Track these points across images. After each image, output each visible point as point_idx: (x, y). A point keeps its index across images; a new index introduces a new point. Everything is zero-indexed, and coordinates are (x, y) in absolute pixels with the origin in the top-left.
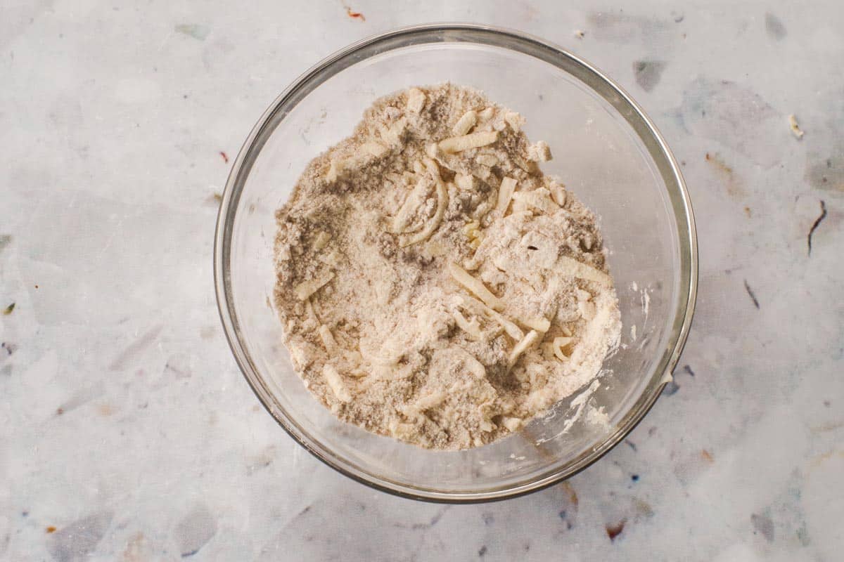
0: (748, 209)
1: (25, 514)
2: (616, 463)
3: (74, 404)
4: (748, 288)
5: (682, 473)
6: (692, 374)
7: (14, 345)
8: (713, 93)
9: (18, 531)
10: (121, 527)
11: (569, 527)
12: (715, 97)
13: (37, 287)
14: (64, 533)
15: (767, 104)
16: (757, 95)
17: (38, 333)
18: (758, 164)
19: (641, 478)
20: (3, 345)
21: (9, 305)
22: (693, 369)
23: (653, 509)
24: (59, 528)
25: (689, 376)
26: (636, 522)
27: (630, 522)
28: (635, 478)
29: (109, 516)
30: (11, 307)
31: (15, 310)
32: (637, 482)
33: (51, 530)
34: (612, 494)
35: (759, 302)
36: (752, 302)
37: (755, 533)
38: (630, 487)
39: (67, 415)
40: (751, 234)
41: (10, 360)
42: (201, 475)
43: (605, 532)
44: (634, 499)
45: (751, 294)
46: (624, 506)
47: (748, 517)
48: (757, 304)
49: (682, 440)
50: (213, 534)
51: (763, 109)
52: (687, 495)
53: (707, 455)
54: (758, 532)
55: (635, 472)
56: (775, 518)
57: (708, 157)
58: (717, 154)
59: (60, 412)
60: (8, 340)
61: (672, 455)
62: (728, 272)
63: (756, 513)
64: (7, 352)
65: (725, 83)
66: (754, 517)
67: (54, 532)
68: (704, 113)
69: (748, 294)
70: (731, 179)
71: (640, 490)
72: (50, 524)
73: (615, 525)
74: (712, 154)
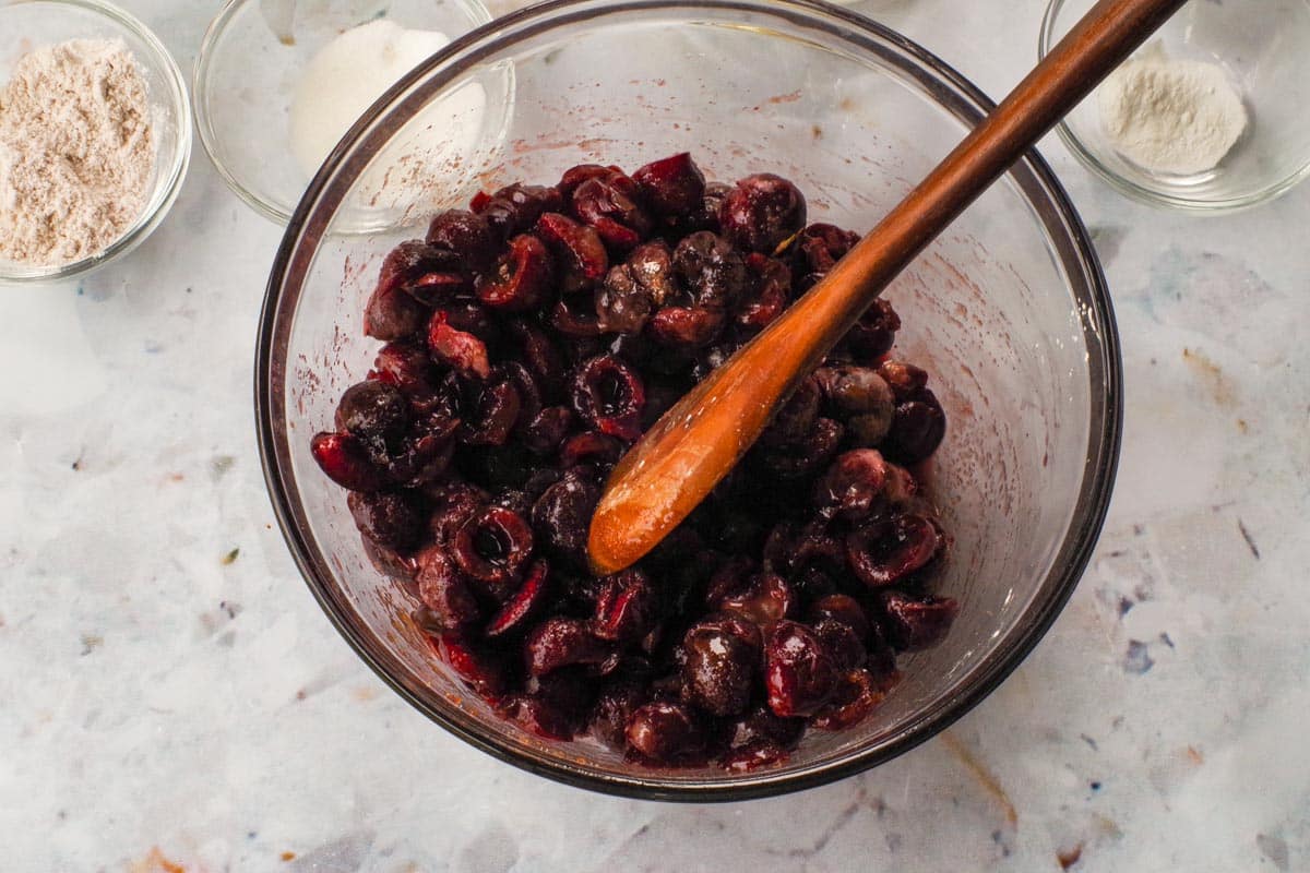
0: (1242, 423)
1: (252, 835)
2: (1069, 766)
3: (321, 685)
4: (1244, 531)
5: (1160, 781)
6: (1171, 645)
7: (238, 606)
8: (1192, 269)
9: (243, 859)
10: (386, 853)
11: (1006, 853)
12: (1194, 274)
13: (269, 527)
14: (305, 861)
15: (1264, 283)
16: (1251, 272)
17: (270, 589)
18: (1255, 362)
19: (1104, 788)
20: (223, 605)
21: (231, 550)
22: (1172, 638)
23: (1121, 828)
24: (300, 854)
25: (1167, 647)
26: (1098, 846)
27: (1090, 845)
28: (1095, 786)
29: (369, 839)
30: (234, 554)
31: (239, 557)
32: (1099, 792)
33: (287, 857)
34: (1064, 808)
35: (1260, 551)
36: (1249, 551)
37: (1263, 860)
38: (1088, 799)
39: (312, 700)
40: (1248, 457)
41: (231, 625)
42: (496, 782)
43: (1054, 860)
44: (1095, 815)
45: (1247, 538)
46: (1080, 825)
47: (1254, 838)
48: (1256, 553)
49: (1159, 734)
50: (514, 862)
51: (1259, 290)
52: (1168, 809)
53: (1194, 755)
54: (1267, 859)
55: (1096, 779)
56: (1290, 840)
57: (1186, 353)
58: (1199, 349)
59: (301, 696)
60: (231, 599)
61: (1147, 754)
62: (1216, 509)
63: (1264, 833)
64: (228, 615)
65: (1208, 256)
66: (1260, 837)
67: (293, 860)
68: (1179, 296)
69: (1244, 541)
70: (1219, 381)
71: (1103, 802)
72: (286, 849)
73: (1069, 850)
74: (1192, 351)
